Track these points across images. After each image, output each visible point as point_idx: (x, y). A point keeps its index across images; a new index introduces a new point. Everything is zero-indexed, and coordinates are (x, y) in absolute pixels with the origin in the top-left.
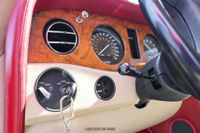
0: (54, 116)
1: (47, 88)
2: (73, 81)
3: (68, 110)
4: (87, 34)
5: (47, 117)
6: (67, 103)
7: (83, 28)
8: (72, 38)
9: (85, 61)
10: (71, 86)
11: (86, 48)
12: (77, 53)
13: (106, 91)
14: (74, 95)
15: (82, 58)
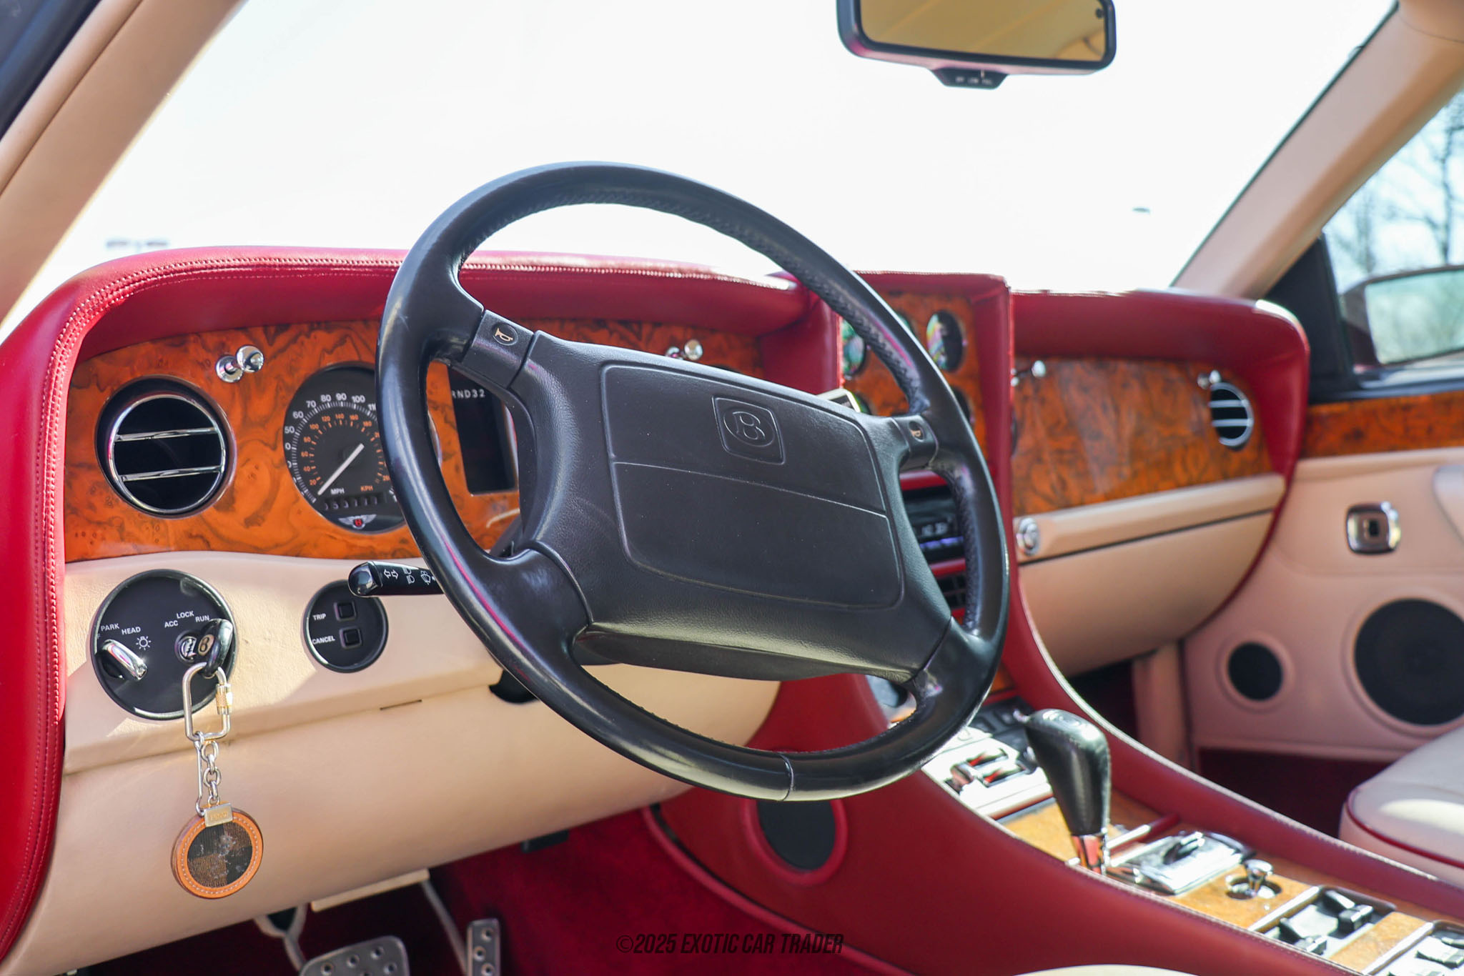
0: (154, 737)
1: (130, 642)
2: (221, 613)
3: (209, 710)
4: (264, 422)
5: (130, 740)
6: (205, 688)
7: (246, 401)
8: (206, 450)
9: (259, 533)
10: (215, 630)
11: (265, 478)
12: (228, 505)
13: (352, 638)
14: (226, 661)
15: (250, 521)
